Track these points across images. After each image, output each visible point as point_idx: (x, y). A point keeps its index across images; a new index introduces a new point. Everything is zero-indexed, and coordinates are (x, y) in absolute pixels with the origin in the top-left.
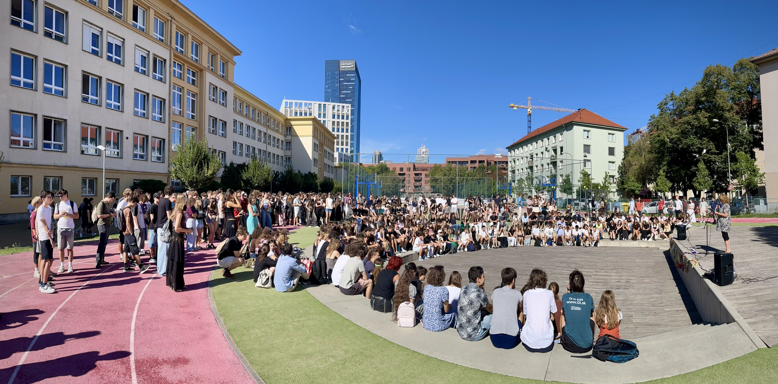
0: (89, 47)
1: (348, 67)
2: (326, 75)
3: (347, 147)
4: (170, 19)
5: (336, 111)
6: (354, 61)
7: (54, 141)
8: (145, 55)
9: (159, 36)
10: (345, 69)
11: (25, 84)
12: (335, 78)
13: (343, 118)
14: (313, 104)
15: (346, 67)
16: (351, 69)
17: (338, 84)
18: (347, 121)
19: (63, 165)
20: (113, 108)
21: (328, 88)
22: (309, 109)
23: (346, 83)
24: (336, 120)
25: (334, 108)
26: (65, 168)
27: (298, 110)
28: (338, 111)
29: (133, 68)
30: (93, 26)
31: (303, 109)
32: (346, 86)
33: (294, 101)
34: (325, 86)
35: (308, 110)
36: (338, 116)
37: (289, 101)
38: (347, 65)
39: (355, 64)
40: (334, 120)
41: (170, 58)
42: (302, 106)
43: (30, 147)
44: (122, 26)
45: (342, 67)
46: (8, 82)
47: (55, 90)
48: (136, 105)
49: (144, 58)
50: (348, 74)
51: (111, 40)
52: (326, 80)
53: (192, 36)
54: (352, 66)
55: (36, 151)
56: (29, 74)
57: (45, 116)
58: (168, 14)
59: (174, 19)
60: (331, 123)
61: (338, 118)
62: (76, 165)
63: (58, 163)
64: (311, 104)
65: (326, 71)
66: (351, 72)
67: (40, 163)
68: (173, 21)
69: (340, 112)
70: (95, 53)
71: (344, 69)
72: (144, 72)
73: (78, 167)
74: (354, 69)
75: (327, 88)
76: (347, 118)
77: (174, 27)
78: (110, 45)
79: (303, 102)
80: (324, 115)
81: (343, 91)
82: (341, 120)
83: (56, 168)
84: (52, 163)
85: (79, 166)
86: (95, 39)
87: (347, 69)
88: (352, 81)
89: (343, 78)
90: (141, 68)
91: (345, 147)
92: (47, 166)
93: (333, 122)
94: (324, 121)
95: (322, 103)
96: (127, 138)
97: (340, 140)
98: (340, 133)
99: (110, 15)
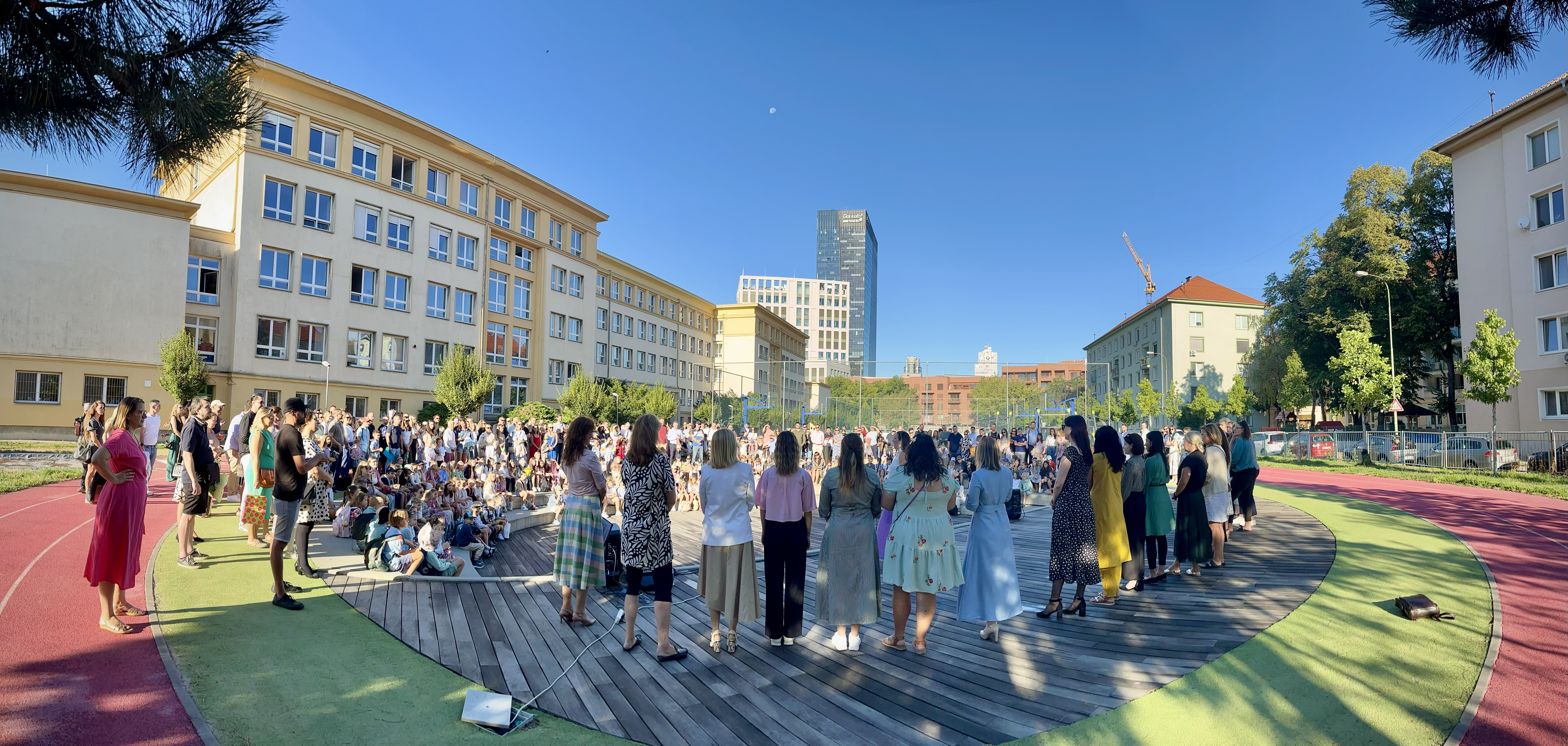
0: (364, 233)
1: (854, 221)
2: (819, 235)
3: (844, 351)
4: (486, 182)
5: (825, 292)
6: (864, 211)
7: (313, 350)
8: (446, 235)
9: (469, 206)
10: (849, 225)
11: (278, 284)
12: (833, 238)
13: (837, 304)
14: (788, 283)
15: (850, 221)
16: (858, 225)
17: (839, 249)
18: (844, 309)
20: (395, 308)
21: (822, 255)
23: (850, 248)
24: (825, 308)
25: (821, 287)
28: (829, 292)
29: (427, 253)
30: (369, 206)
32: (850, 252)
34: (817, 252)
36: (830, 301)
38: (851, 218)
39: (864, 217)
40: (822, 307)
41: (486, 236)
43: (281, 357)
44: (411, 201)
45: (844, 221)
46: (257, 283)
47: (316, 290)
48: (430, 302)
49: (444, 240)
50: (853, 232)
51: (394, 220)
52: (821, 242)
53: (523, 202)
54: (861, 219)
55: (286, 362)
56: (283, 271)
57: (300, 321)
58: (482, 176)
59: (492, 181)
60: (817, 312)
61: (830, 303)
64: (783, 282)
65: (820, 228)
66: (858, 229)
67: (293, 376)
68: (490, 183)
69: (832, 294)
70: (371, 239)
71: (847, 225)
72: (444, 259)
73: (341, 383)
74: (863, 224)
76: (844, 305)
77: (493, 193)
78: (392, 228)
79: (775, 279)
80: (807, 300)
81: (847, 260)
82: (833, 308)
84: (306, 377)
85: (343, 380)
86: (372, 222)
87: (852, 225)
88: (861, 245)
89: (846, 239)
90: (439, 252)
92: (302, 380)
93: (822, 311)
94: (806, 310)
95: (803, 280)
96: (415, 346)
97: (832, 340)
98: (833, 329)
99: (394, 188)
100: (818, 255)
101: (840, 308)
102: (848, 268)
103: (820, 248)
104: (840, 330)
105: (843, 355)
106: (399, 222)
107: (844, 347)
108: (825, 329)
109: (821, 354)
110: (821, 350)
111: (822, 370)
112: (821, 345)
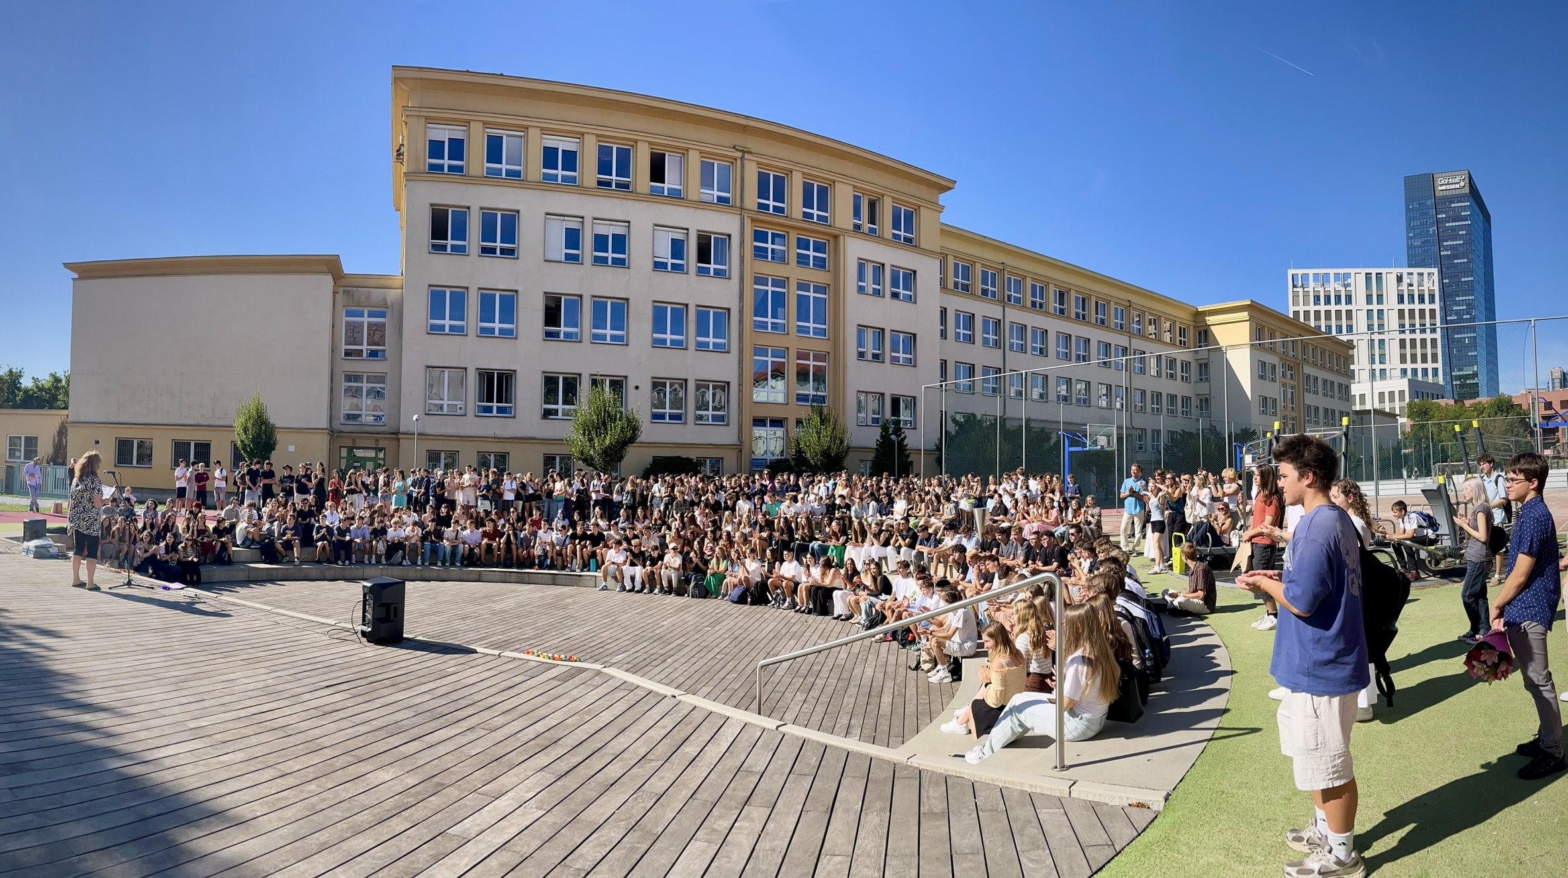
0: (561, 252)
1: (1453, 187)
2: (1408, 210)
3: (1435, 365)
4: (739, 155)
5: (1404, 287)
6: (1467, 172)
8: (679, 237)
9: (716, 193)
10: (1448, 193)
12: (1426, 214)
13: (1422, 300)
14: (1353, 275)
15: (1448, 187)
16: (1460, 192)
17: (1435, 228)
18: (1432, 306)
19: (509, 436)
20: (607, 341)
21: (1414, 237)
22: (1346, 286)
23: (1451, 224)
24: (1406, 306)
25: (1399, 279)
26: (511, 440)
27: (1322, 290)
28: (1411, 285)
29: (652, 266)
30: (567, 218)
31: (1333, 287)
32: (1452, 230)
33: (1311, 272)
34: (1408, 233)
35: (1343, 289)
36: (1411, 296)
37: (1300, 272)
38: (1450, 184)
39: (1467, 180)
40: (1401, 306)
42: (1329, 282)
44: (624, 201)
45: (1440, 188)
48: (660, 329)
49: (676, 244)
50: (1454, 203)
51: (604, 230)
52: (1409, 219)
54: (1462, 184)
55: (467, 417)
58: (734, 147)
59: (750, 153)
60: (1395, 314)
61: (1412, 301)
62: (533, 435)
63: (499, 433)
64: (1347, 275)
65: (1408, 200)
66: (1460, 198)
68: (747, 156)
69: (1415, 288)
70: (571, 259)
71: (1444, 193)
72: (678, 269)
74: (1467, 190)
75: (1411, 238)
76: (1432, 301)
77: (751, 167)
78: (600, 239)
79: (1332, 271)
80: (1380, 297)
81: (1447, 241)
82: (1417, 306)
83: (496, 440)
84: (491, 434)
85: (538, 436)
86: (573, 238)
87: (1451, 193)
88: (1465, 218)
89: (1444, 213)
90: (670, 261)
91: (1430, 365)
93: (1401, 312)
94: (1380, 312)
95: (1374, 271)
96: (637, 388)
97: (1419, 351)
98: (1418, 336)
99: (604, 191)
100: (1409, 238)
101: (1427, 306)
102: (1449, 253)
103: (1409, 229)
104: (1428, 336)
105: (1435, 370)
106: (609, 230)
107: (1435, 360)
108: (1408, 336)
109: (1404, 371)
110: (1404, 366)
111: (1402, 393)
112: (1403, 359)
